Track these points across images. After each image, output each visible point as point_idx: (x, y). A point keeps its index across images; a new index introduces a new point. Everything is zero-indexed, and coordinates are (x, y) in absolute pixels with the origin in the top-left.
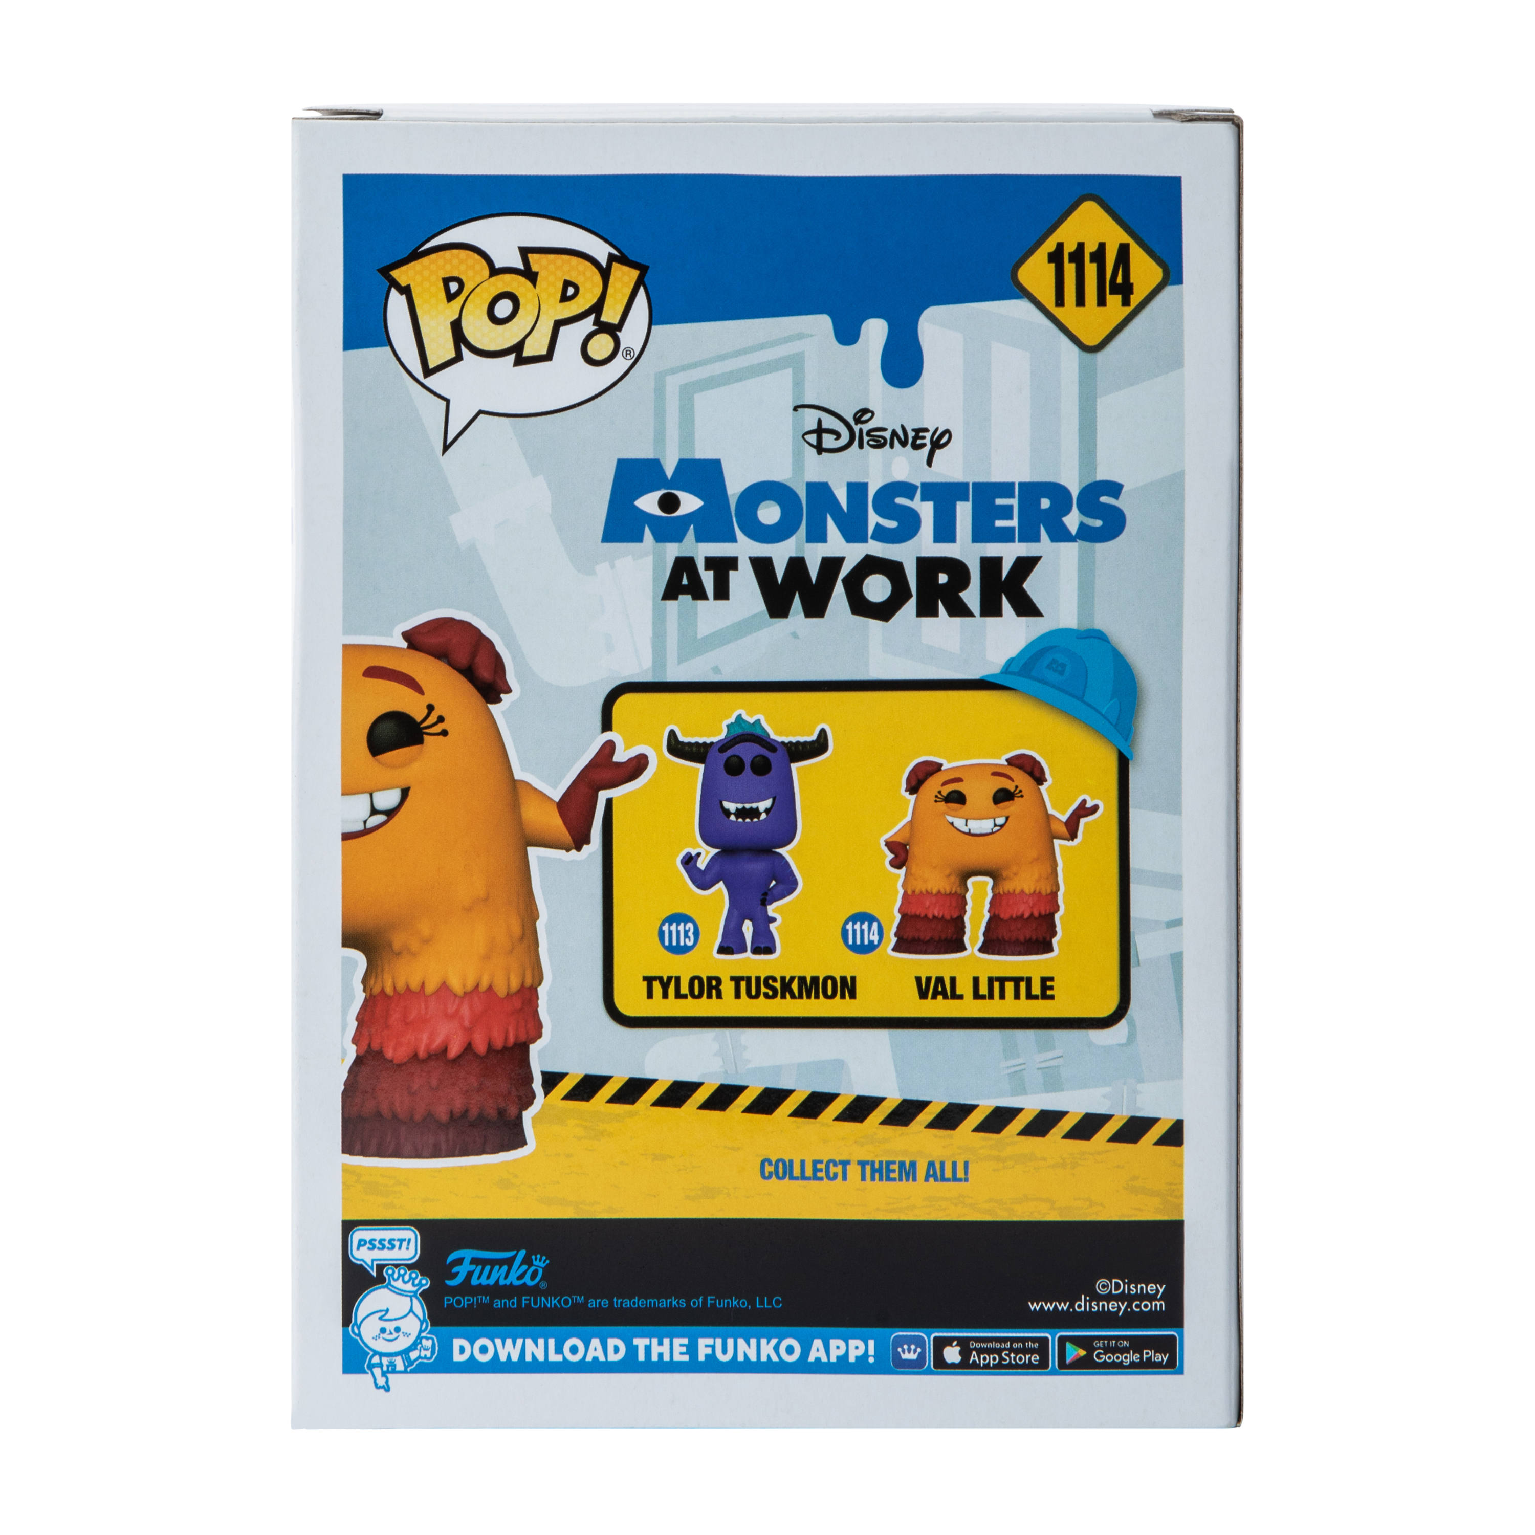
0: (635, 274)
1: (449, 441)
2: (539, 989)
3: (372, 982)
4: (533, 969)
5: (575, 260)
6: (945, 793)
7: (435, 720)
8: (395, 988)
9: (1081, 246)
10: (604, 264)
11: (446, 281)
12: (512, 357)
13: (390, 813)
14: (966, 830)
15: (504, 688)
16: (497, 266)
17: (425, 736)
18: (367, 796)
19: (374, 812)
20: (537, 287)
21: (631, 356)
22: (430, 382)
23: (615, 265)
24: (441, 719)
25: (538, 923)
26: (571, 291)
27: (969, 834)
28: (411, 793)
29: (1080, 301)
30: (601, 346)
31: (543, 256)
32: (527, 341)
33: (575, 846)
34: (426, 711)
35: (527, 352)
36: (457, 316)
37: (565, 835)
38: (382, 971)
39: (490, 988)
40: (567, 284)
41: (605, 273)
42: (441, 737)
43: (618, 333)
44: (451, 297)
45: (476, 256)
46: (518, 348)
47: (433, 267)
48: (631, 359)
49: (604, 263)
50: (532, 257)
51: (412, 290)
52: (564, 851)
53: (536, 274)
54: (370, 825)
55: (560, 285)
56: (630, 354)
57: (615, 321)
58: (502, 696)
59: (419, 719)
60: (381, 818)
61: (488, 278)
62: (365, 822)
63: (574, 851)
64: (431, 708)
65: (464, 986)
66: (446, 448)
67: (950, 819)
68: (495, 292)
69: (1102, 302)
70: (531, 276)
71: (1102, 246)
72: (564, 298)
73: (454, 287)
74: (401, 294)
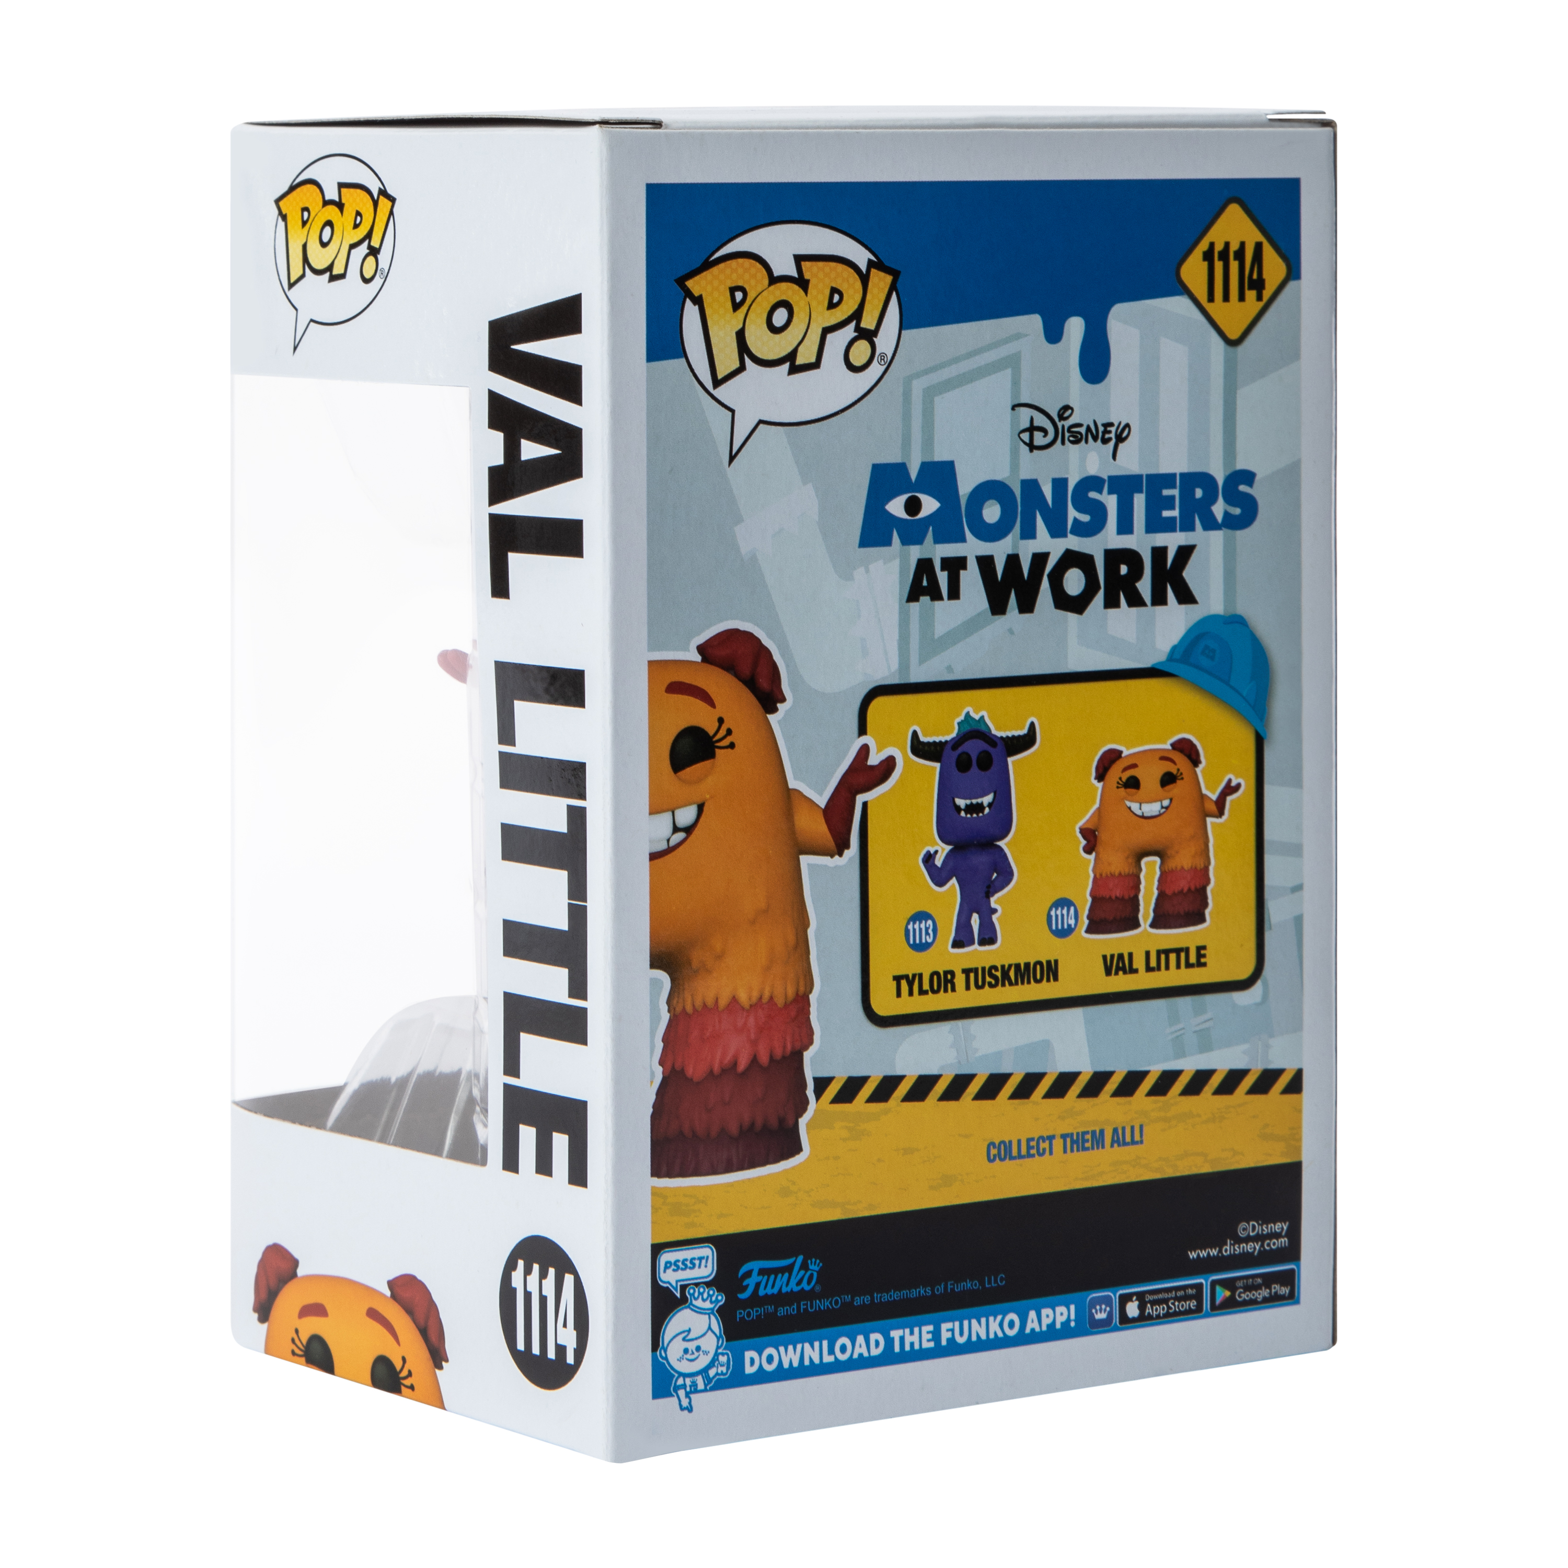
0: (889, 279)
1: (734, 452)
2: (811, 996)
3: (675, 1002)
4: (805, 976)
5: (840, 267)
6: (1124, 779)
7: (725, 733)
8: (694, 1006)
9: (1227, 245)
10: (864, 270)
11: (733, 290)
12: (786, 366)
13: (689, 830)
14: (1139, 813)
15: (780, 697)
16: (776, 274)
17: (717, 750)
18: (670, 813)
19: (676, 829)
20: (808, 294)
21: (884, 361)
22: (719, 393)
23: (873, 271)
24: (729, 732)
25: (809, 931)
26: (836, 298)
27: (1143, 817)
28: (705, 809)
29: (1226, 298)
30: (861, 352)
31: (814, 263)
32: (800, 349)
33: (838, 851)
34: (717, 724)
35: (800, 361)
36: (741, 326)
37: (830, 841)
38: (684, 990)
39: (771, 998)
40: (834, 290)
41: (865, 279)
42: (729, 750)
43: (875, 339)
44: (736, 306)
45: (758, 265)
46: (791, 357)
47: (722, 277)
48: (885, 364)
49: (864, 268)
50: (805, 265)
51: (704, 300)
52: (829, 858)
53: (808, 282)
54: (673, 843)
55: (827, 292)
56: (884, 360)
57: (872, 327)
58: (779, 705)
59: (711, 733)
60: (680, 836)
61: (767, 286)
62: (668, 841)
63: (837, 857)
64: (721, 721)
65: (750, 999)
66: (732, 458)
67: (1128, 803)
68: (773, 301)
69: (1242, 298)
70: (802, 283)
71: (1243, 244)
72: (832, 306)
73: (739, 296)
74: (695, 304)
